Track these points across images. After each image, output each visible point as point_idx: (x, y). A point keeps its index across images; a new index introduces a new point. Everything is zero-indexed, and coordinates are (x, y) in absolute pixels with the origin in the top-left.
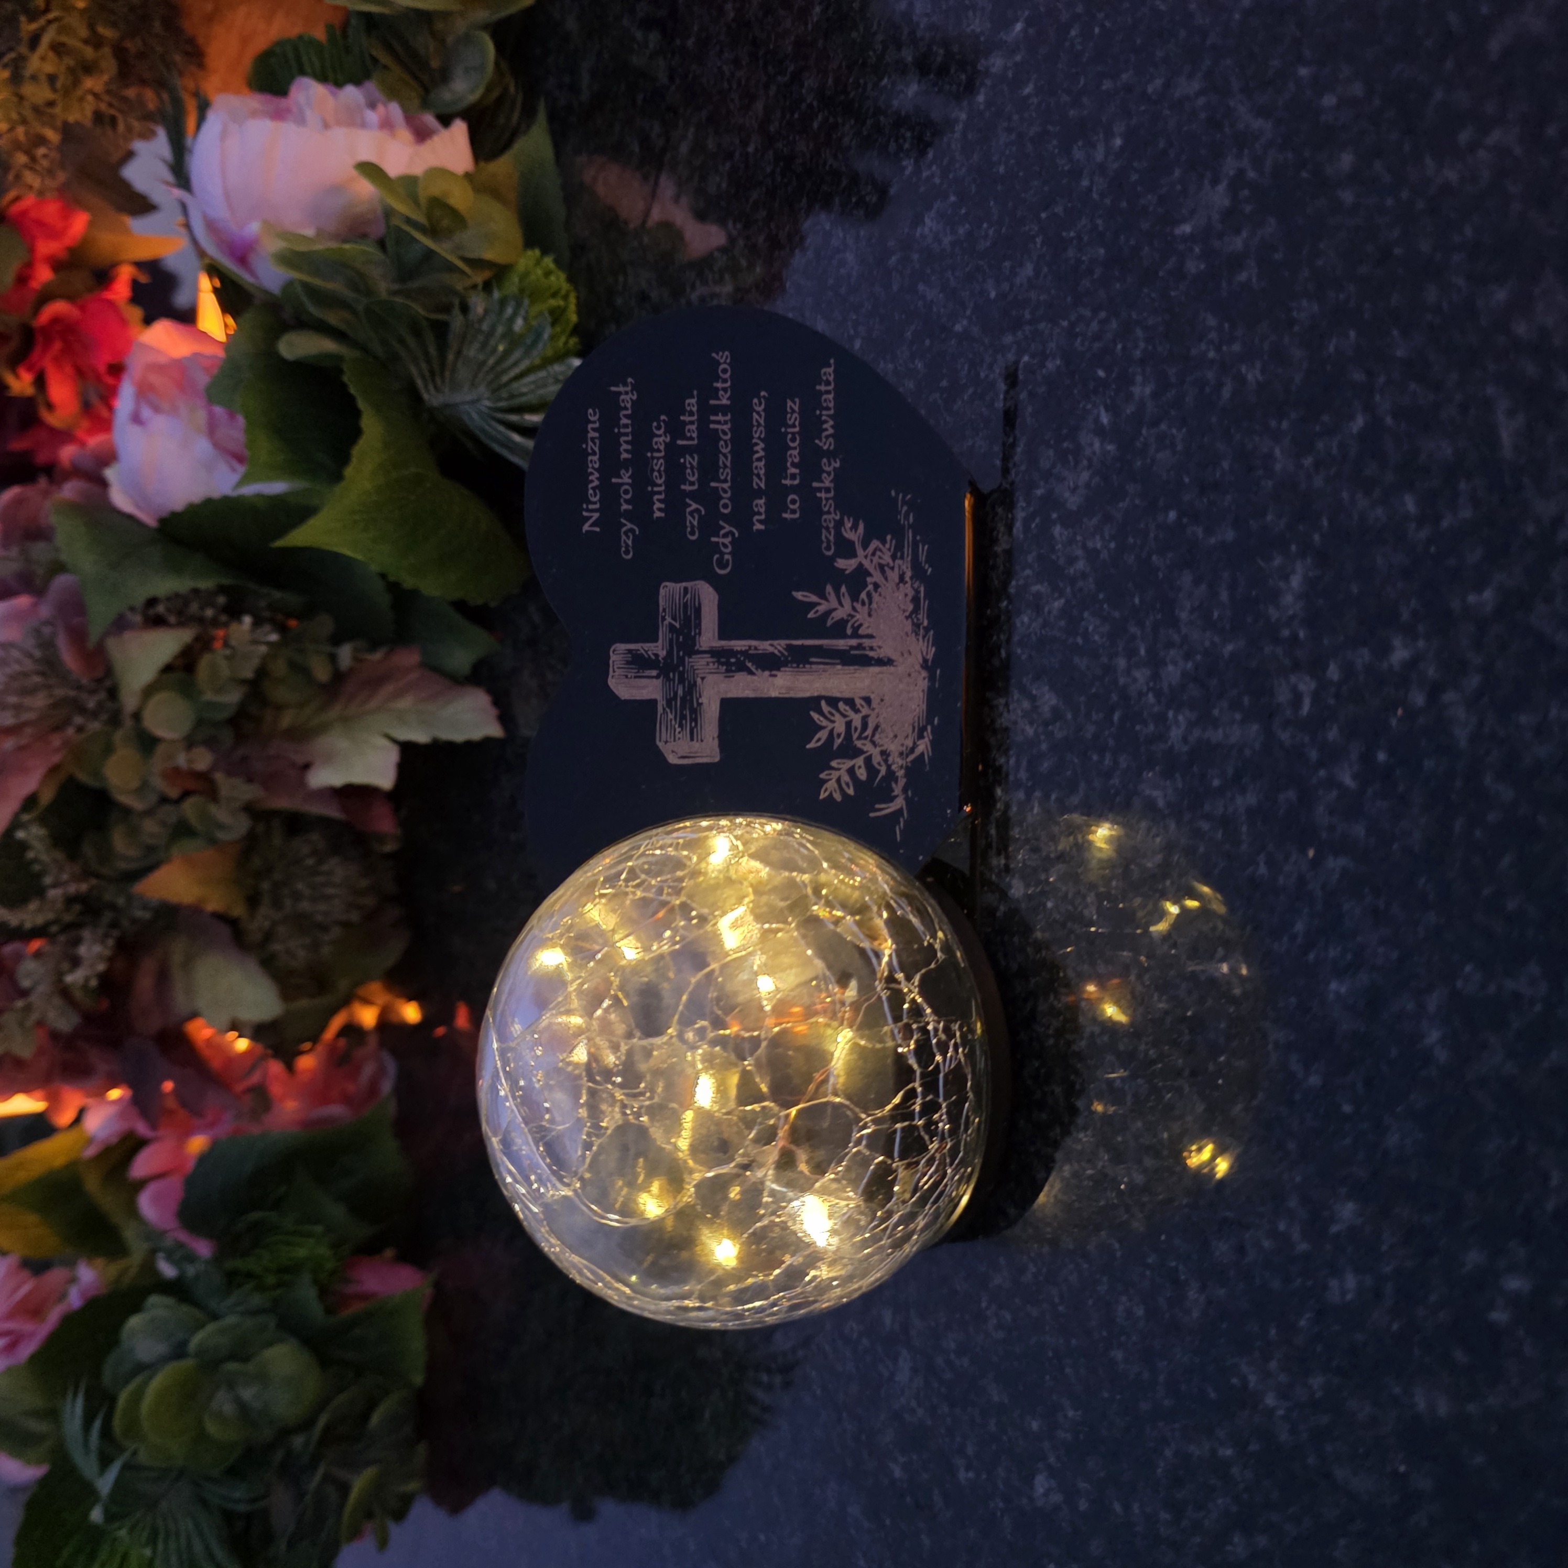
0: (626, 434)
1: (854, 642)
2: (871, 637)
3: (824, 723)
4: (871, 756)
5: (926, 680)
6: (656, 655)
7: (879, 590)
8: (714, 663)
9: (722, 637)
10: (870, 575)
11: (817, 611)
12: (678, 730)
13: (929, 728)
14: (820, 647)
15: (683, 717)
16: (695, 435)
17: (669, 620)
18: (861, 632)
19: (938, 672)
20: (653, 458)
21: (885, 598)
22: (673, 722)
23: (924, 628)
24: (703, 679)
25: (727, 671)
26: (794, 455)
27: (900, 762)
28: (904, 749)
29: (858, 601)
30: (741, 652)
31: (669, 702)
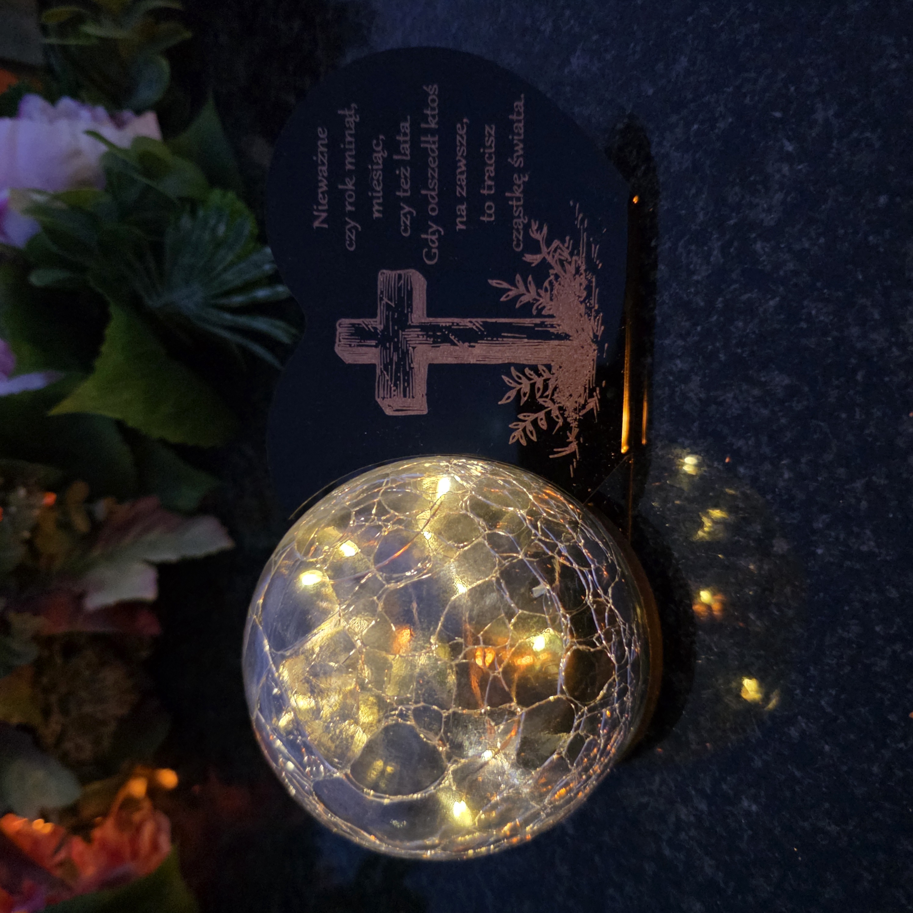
1: (538, 321)
2: (552, 316)
3: (514, 384)
4: (551, 410)
6: (375, 329)
7: (559, 279)
8: (423, 335)
9: (429, 315)
10: (552, 268)
11: (508, 296)
13: (598, 389)
15: (397, 379)
16: (408, 152)
17: (385, 300)
19: (606, 345)
21: (563, 286)
22: (389, 383)
23: (595, 311)
24: (414, 348)
25: (434, 342)
26: (490, 170)
28: (577, 405)
29: (542, 289)
30: (446, 327)
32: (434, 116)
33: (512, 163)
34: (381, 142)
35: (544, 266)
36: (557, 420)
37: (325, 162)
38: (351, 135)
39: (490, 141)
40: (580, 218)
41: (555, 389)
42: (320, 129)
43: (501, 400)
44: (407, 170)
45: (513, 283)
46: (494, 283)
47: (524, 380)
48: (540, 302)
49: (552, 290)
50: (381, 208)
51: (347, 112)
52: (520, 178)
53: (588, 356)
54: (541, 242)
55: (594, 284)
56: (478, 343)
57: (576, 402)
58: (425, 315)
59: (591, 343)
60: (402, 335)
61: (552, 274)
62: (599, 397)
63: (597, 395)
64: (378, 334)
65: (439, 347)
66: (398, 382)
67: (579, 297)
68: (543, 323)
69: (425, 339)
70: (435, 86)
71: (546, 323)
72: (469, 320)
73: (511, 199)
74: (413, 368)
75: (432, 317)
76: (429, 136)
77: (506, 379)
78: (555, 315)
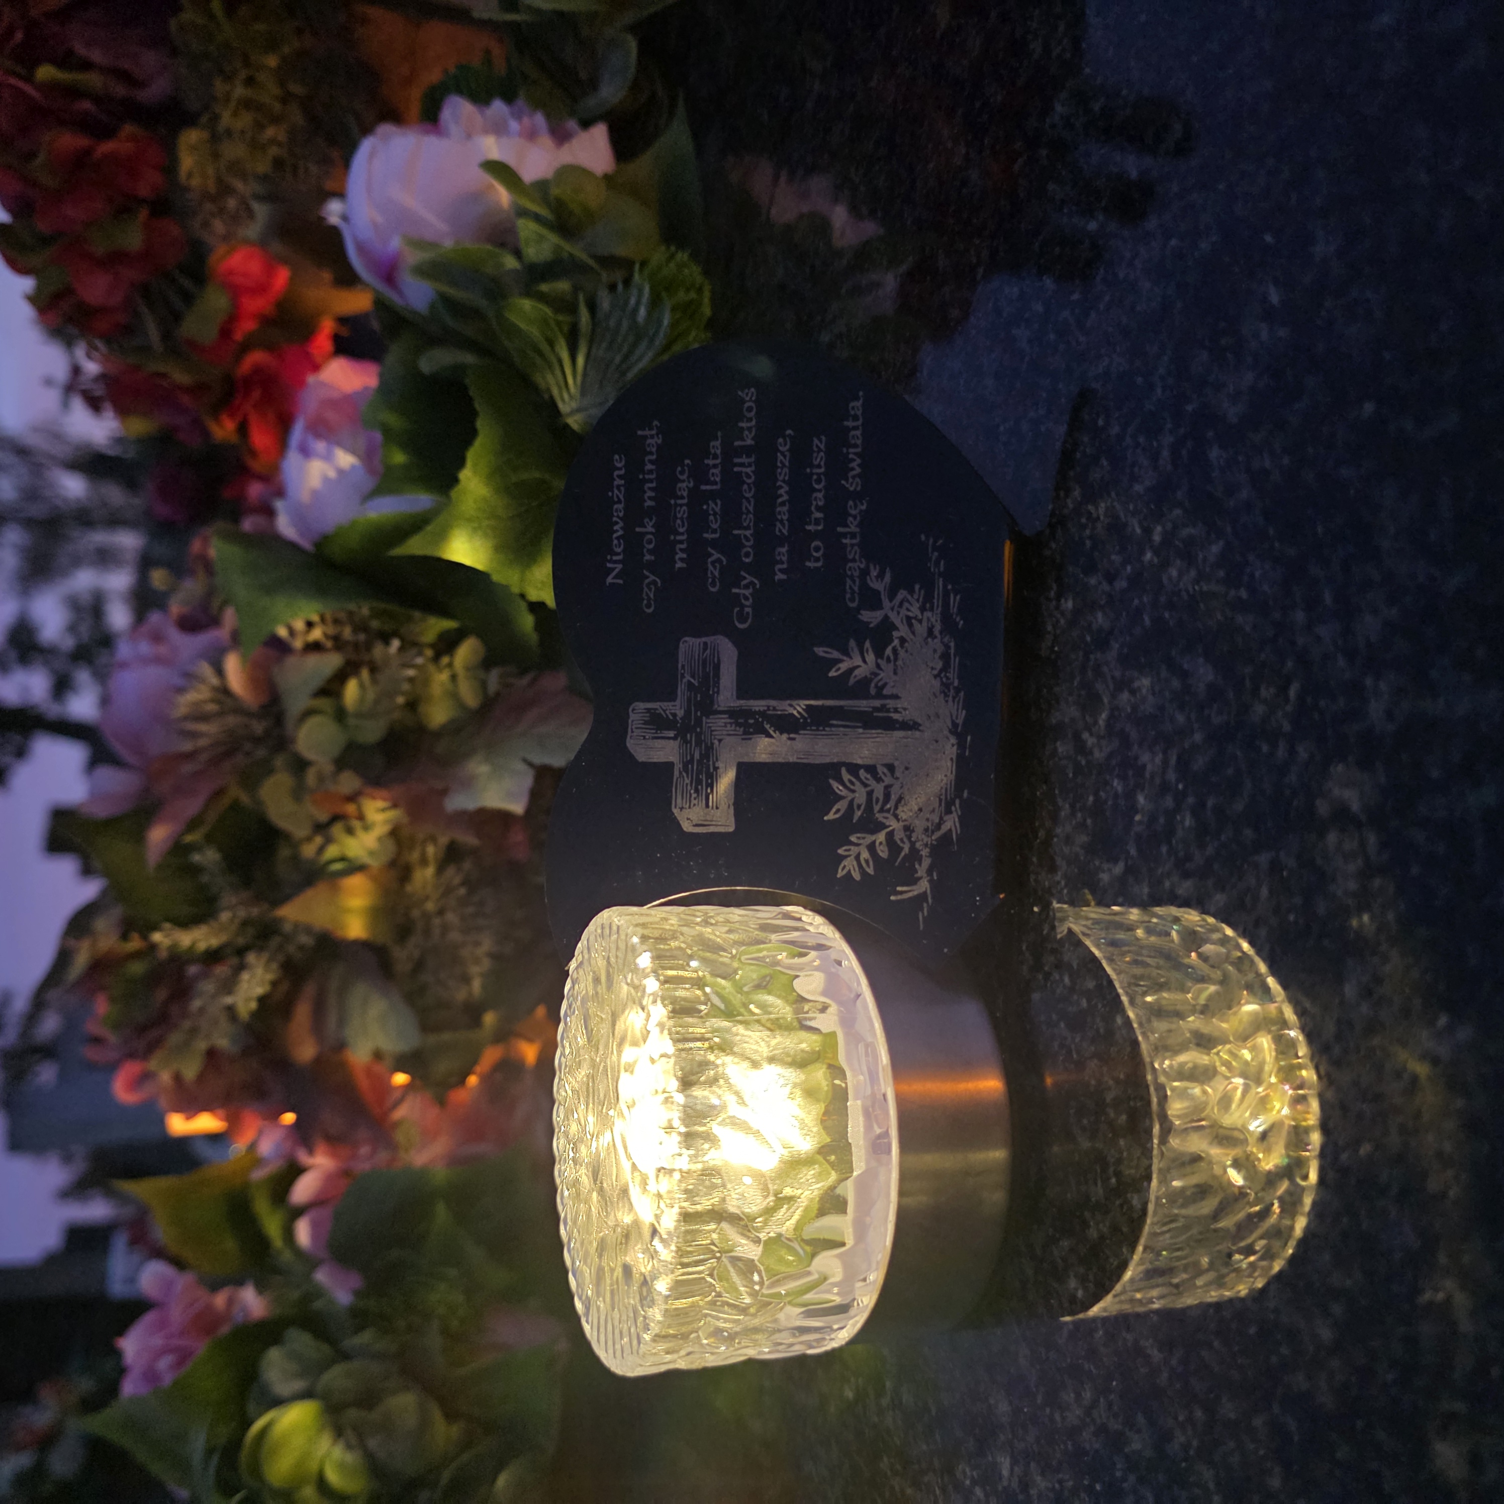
0: (651, 481)
1: (877, 703)
2: (896, 697)
5: (955, 747)
6: (674, 715)
7: (906, 644)
8: (731, 723)
9: (739, 697)
10: (897, 629)
12: (694, 795)
13: (957, 802)
14: (842, 707)
15: (699, 782)
17: (688, 677)
18: (885, 692)
20: (676, 505)
21: (911, 654)
22: (689, 787)
23: (955, 688)
24: (720, 741)
25: (745, 733)
27: (926, 839)
28: (930, 825)
29: (882, 658)
31: (686, 765)
32: (749, 429)
33: (847, 486)
34: (686, 468)
35: (887, 626)
36: (901, 845)
37: (621, 497)
38: (651, 462)
39: (819, 458)
40: (934, 558)
41: (900, 799)
42: (617, 457)
43: (827, 813)
44: (716, 504)
45: (846, 653)
46: (820, 651)
47: (858, 786)
48: (879, 677)
49: (896, 659)
50: (685, 556)
51: (647, 432)
52: (856, 506)
53: (944, 753)
54: (882, 593)
55: (952, 651)
56: (799, 734)
57: (928, 820)
58: (735, 697)
59: (949, 734)
60: (707, 723)
61: (897, 638)
62: (960, 813)
63: (956, 810)
64: (678, 722)
65: (750, 739)
66: (700, 787)
67: (932, 668)
68: (883, 706)
69: (733, 728)
70: (753, 390)
71: (888, 706)
72: (789, 702)
73: (844, 535)
74: (718, 768)
75: (743, 699)
76: (744, 456)
77: (835, 785)
78: (899, 695)
